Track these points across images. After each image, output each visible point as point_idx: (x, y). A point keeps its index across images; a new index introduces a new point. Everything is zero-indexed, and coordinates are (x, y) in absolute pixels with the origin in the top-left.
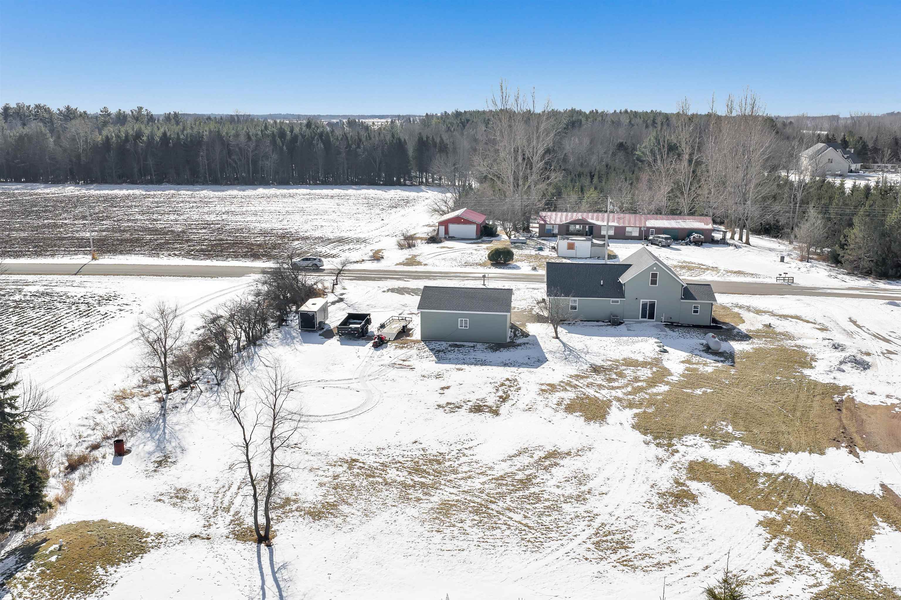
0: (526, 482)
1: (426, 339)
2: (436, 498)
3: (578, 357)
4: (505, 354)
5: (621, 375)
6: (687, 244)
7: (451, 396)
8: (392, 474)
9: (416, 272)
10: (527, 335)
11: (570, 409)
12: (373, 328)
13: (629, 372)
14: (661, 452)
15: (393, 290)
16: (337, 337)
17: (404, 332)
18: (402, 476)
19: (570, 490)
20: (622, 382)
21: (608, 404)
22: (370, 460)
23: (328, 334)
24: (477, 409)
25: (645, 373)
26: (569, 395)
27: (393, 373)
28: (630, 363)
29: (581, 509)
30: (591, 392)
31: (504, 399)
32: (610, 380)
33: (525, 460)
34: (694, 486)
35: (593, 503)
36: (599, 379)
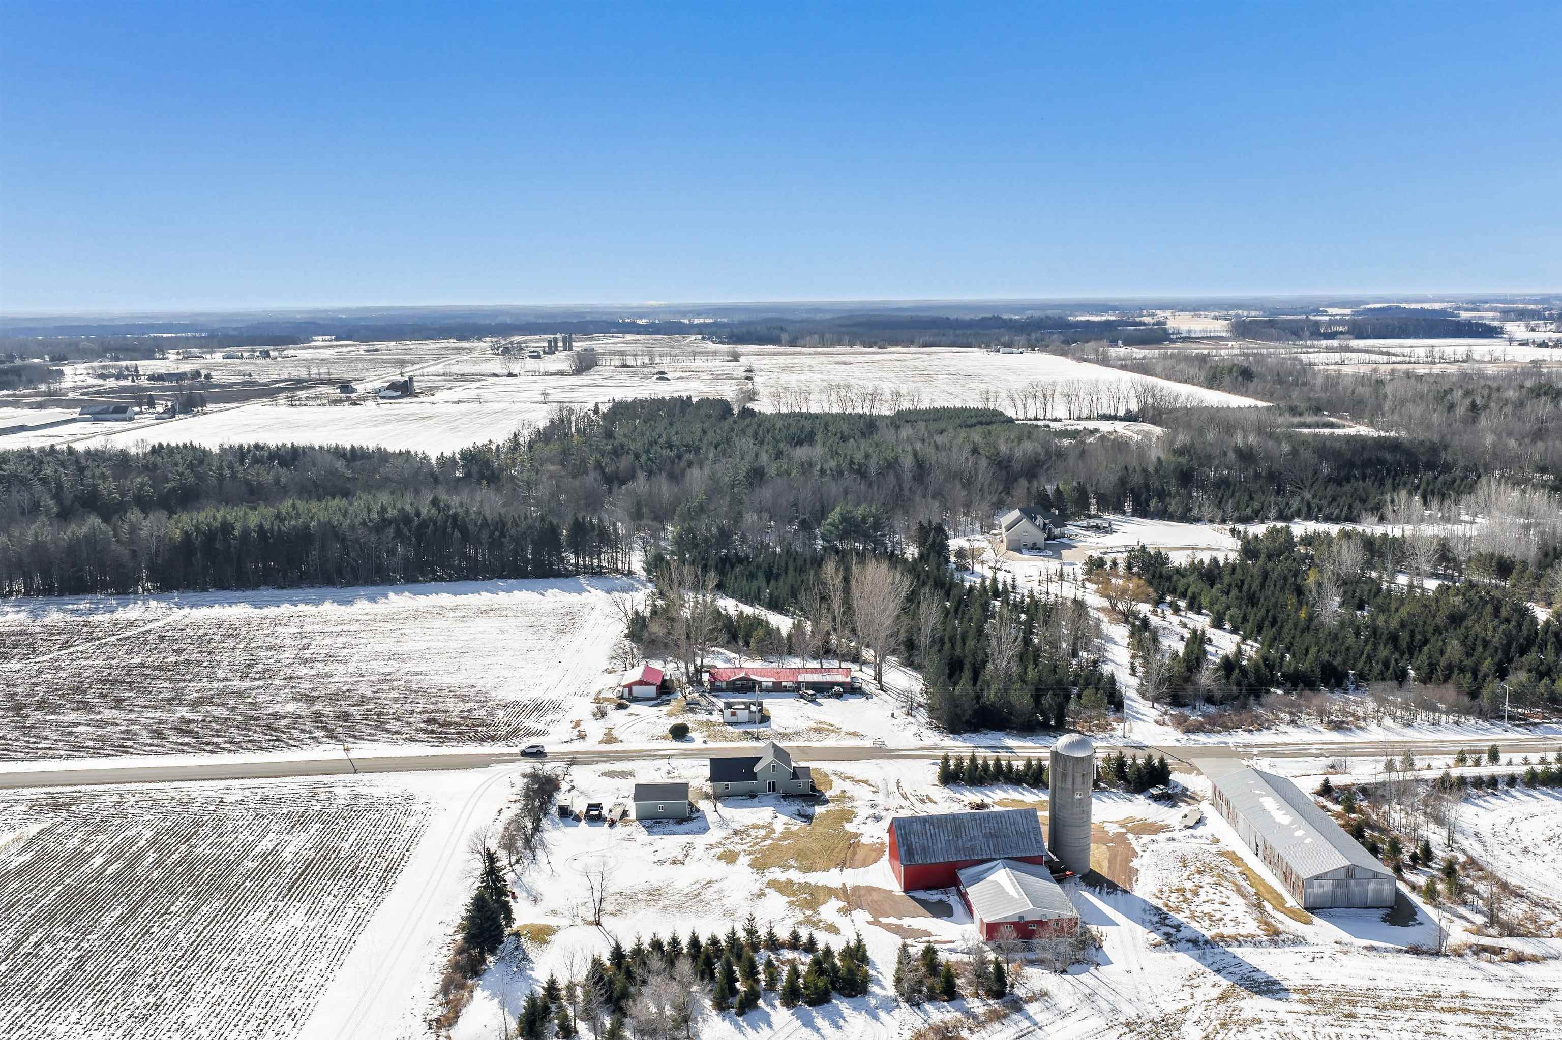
0: (697, 895)
1: (639, 819)
2: (661, 904)
3: (727, 825)
4: (686, 826)
5: (748, 835)
6: (829, 697)
7: (659, 856)
8: (640, 897)
9: (617, 752)
10: (698, 810)
11: (720, 858)
12: (605, 812)
13: (753, 833)
14: (758, 877)
15: (604, 774)
16: (583, 822)
17: (625, 814)
18: (645, 897)
19: (716, 896)
20: (749, 839)
21: (738, 854)
22: (629, 892)
23: (577, 819)
24: (674, 862)
25: (762, 832)
26: (720, 850)
27: (626, 844)
28: (755, 827)
29: (719, 903)
30: (731, 847)
31: (686, 855)
32: (742, 839)
33: (697, 885)
34: (767, 890)
35: (724, 901)
36: (736, 839)
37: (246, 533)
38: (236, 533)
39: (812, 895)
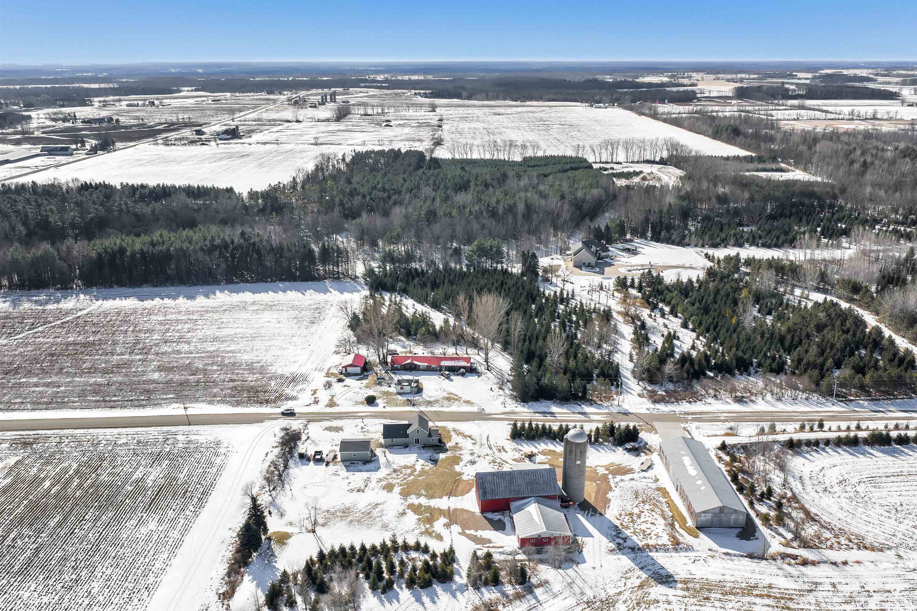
0: (369, 513)
1: (342, 461)
2: (349, 519)
3: (390, 466)
4: (368, 466)
5: (401, 473)
6: (458, 375)
7: (352, 486)
8: (338, 514)
9: (335, 413)
10: (375, 455)
11: (384, 488)
12: (324, 456)
13: (404, 471)
14: (403, 501)
15: (327, 429)
16: (312, 462)
17: (335, 457)
18: (341, 514)
19: (379, 514)
20: (401, 475)
21: (394, 486)
22: (332, 510)
23: (309, 460)
24: (359, 491)
25: (409, 471)
26: (384, 483)
27: (333, 477)
28: (406, 467)
29: (380, 519)
30: (391, 481)
31: (366, 486)
32: (398, 475)
33: (370, 507)
34: (407, 511)
35: (384, 518)
36: (394, 475)
37: (133, 254)
38: (128, 254)
39: (431, 514)
